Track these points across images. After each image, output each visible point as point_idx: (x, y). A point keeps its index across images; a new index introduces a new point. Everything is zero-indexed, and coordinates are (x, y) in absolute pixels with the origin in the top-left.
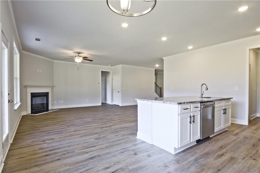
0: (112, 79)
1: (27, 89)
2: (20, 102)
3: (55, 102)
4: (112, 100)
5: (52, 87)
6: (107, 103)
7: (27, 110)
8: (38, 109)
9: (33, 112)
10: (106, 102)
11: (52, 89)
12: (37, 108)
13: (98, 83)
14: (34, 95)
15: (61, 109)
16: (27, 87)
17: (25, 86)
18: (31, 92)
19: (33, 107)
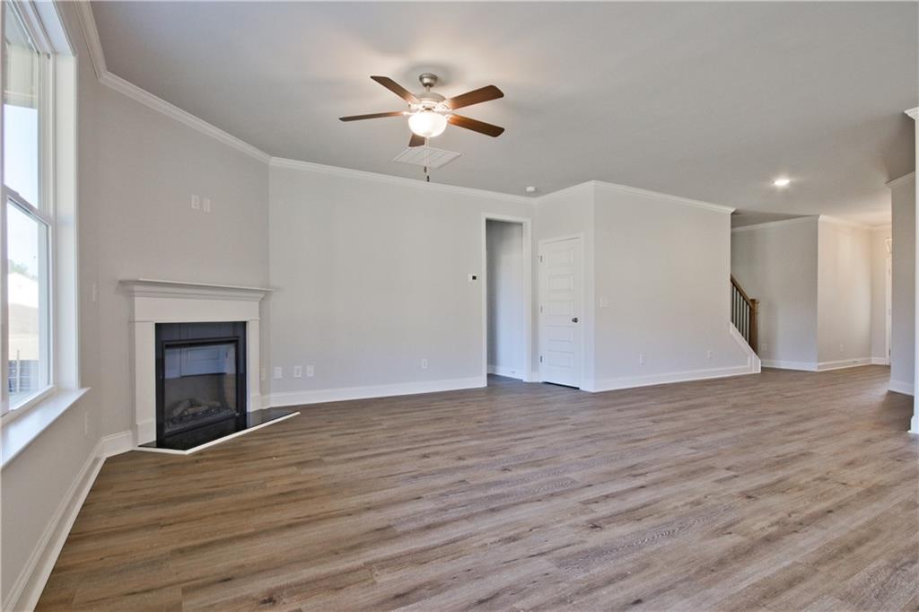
0: (536, 259)
1: (137, 300)
2: (82, 385)
3: (278, 373)
4: (536, 359)
5: (262, 296)
6: (498, 374)
7: (133, 426)
8: (194, 415)
9: (167, 430)
10: (494, 370)
11: (260, 303)
12: (191, 410)
13: (474, 278)
14: (170, 338)
15: (306, 409)
16: (136, 288)
17: (122, 283)
18: (158, 322)
19: (168, 403)
